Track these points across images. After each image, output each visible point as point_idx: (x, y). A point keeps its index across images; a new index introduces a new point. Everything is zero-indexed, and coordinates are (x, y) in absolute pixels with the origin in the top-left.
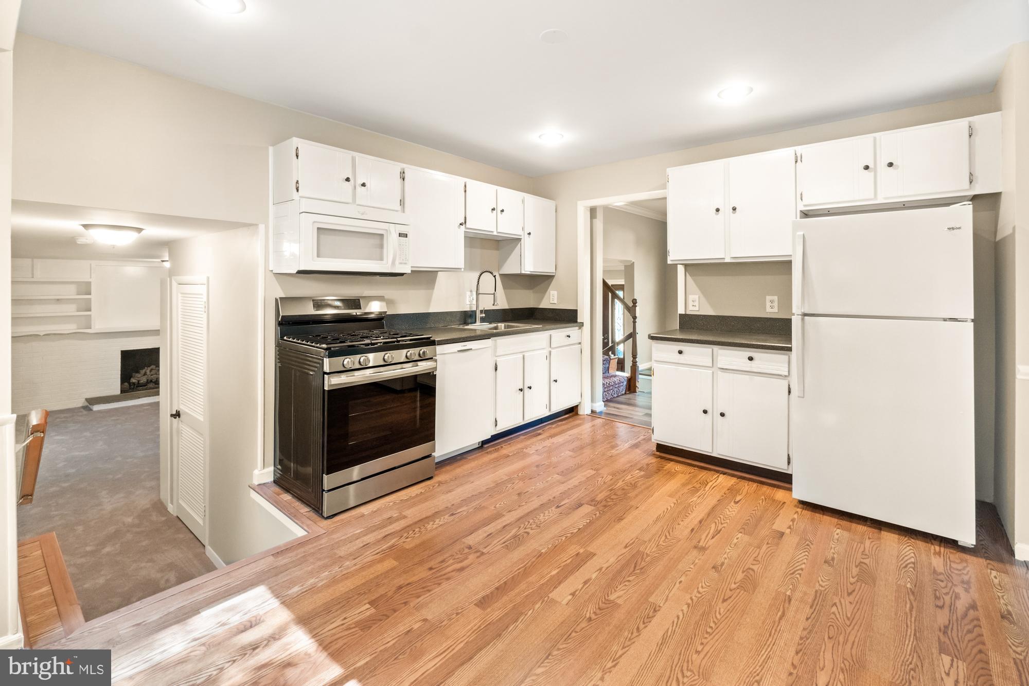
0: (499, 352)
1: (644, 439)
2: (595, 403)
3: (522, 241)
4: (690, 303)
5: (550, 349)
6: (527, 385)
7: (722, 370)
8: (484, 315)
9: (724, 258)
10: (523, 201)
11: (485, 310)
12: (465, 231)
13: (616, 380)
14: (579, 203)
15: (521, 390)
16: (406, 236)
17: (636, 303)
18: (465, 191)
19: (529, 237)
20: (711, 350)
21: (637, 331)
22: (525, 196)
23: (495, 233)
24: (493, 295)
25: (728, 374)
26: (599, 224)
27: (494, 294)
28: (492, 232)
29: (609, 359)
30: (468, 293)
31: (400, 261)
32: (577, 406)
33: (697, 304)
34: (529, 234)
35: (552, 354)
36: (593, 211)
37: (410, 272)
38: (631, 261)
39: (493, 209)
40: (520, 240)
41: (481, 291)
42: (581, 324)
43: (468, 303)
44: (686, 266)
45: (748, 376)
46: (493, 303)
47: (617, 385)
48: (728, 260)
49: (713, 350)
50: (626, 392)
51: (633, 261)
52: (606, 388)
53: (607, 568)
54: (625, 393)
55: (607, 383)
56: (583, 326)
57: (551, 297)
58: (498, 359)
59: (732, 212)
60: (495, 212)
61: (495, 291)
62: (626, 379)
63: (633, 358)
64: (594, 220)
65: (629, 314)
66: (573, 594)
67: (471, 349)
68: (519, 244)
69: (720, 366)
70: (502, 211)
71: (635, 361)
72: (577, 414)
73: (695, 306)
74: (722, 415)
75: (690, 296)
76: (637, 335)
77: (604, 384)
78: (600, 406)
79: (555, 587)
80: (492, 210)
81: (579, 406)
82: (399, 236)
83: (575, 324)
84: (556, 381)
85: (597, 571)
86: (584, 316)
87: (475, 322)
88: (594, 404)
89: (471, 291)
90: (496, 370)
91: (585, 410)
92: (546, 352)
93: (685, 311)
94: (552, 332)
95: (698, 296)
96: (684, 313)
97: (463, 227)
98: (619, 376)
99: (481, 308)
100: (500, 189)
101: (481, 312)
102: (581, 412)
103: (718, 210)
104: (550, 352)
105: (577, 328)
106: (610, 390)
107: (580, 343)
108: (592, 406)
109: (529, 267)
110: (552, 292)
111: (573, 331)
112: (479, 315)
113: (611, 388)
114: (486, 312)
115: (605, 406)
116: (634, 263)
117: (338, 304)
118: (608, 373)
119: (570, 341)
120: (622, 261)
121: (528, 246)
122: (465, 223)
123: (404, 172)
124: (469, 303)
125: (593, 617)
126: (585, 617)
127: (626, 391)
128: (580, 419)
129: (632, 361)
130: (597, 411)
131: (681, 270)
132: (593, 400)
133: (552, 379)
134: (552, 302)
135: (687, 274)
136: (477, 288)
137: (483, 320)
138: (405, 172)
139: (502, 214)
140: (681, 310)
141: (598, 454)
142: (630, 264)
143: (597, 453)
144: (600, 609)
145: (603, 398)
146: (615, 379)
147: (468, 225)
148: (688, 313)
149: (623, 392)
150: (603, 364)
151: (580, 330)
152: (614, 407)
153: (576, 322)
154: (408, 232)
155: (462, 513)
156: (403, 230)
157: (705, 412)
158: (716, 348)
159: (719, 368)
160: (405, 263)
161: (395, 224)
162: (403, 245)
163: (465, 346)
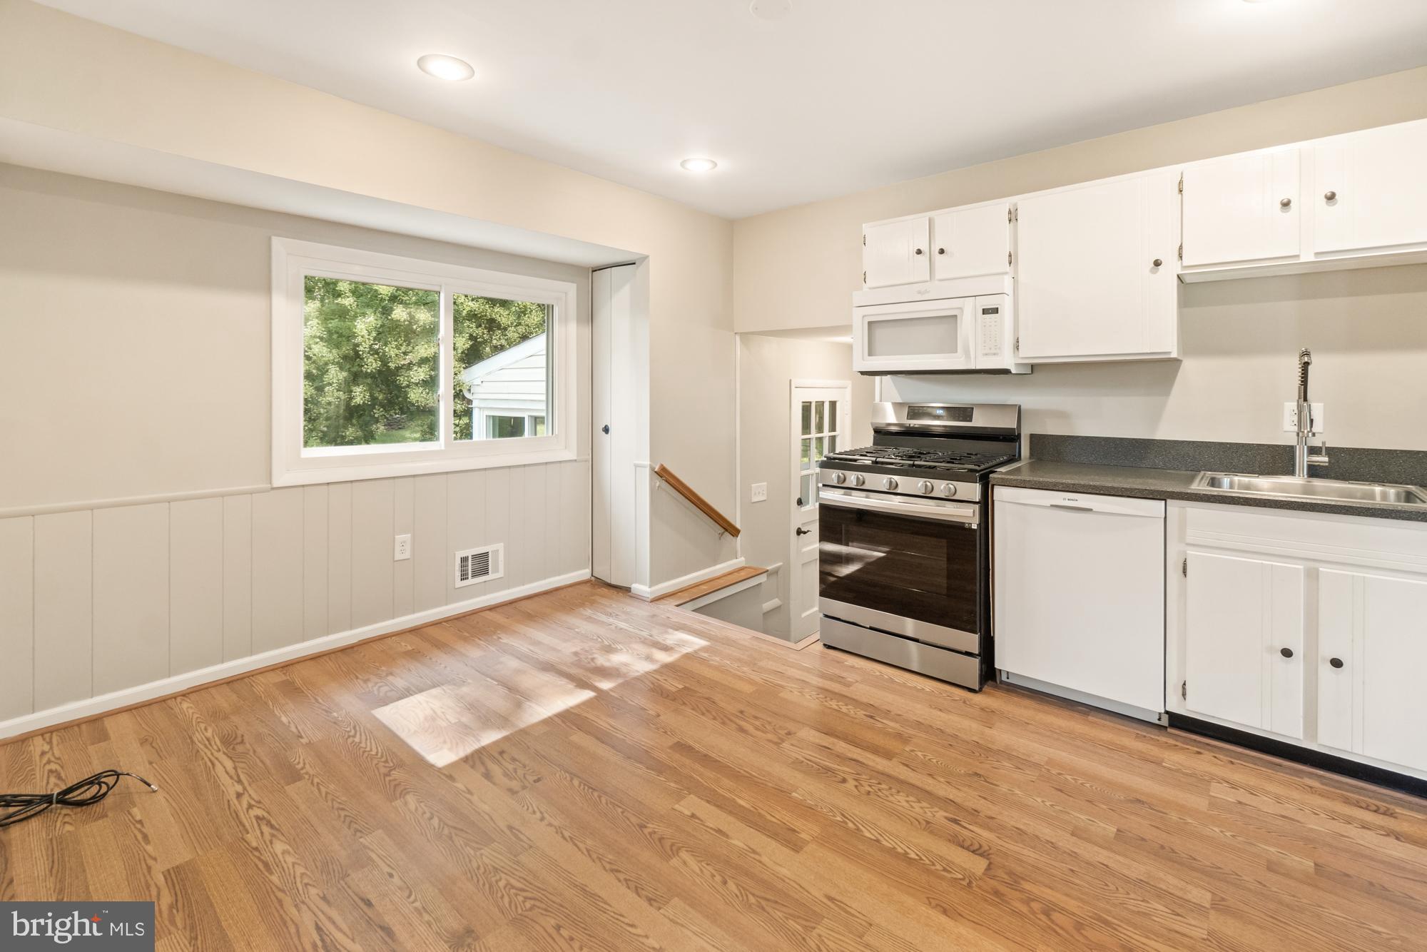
0: (1195, 536)
6: (1328, 652)
8: (1326, 459)
12: (1180, 275)
16: (995, 311)
23: (1307, 258)
30: (1291, 406)
31: (983, 352)
43: (1290, 427)
53: (760, 862)
58: (1193, 552)
66: (693, 816)
67: (1091, 510)
79: (708, 802)
82: (983, 314)
85: (750, 848)
112: (1303, 460)
117: (940, 412)
123: (1016, 210)
125: (646, 831)
126: (648, 823)
138: (1018, 208)
144: (661, 839)
154: (999, 305)
155: (877, 723)
156: (990, 303)
160: (994, 354)
161: (975, 296)
162: (990, 326)
163: (1073, 500)
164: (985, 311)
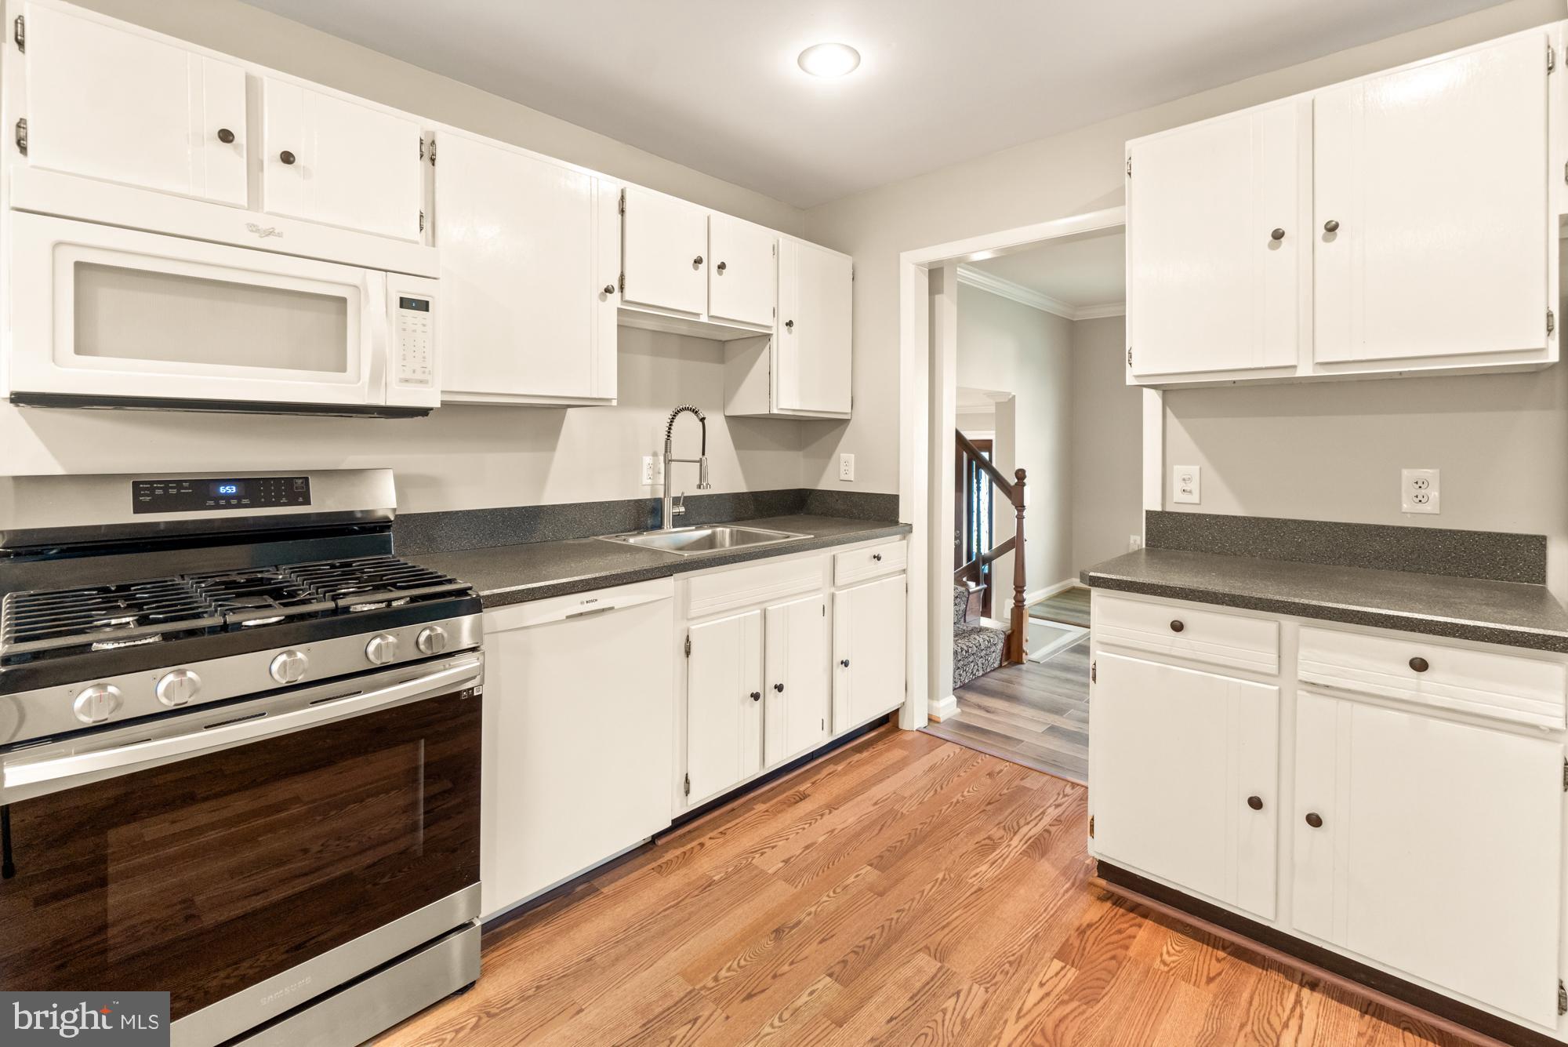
0: (695, 609)
1: (1058, 821)
2: (938, 700)
3: (774, 339)
4: (1176, 486)
5: (833, 590)
6: (772, 681)
7: (1310, 688)
8: (682, 509)
9: (1294, 367)
10: (775, 250)
11: (685, 497)
12: (619, 310)
13: (981, 640)
14: (903, 255)
15: (756, 696)
16: (423, 306)
17: (1024, 477)
18: (622, 211)
19: (790, 332)
20: (1273, 626)
21: (1025, 537)
22: (781, 240)
23: (704, 319)
24: (699, 464)
25: (1333, 701)
26: (947, 303)
27: (700, 461)
28: (698, 315)
29: (966, 594)
30: (648, 460)
31: (403, 376)
32: (898, 710)
33: (1194, 486)
34: (790, 324)
35: (838, 601)
36: (935, 275)
37: (439, 406)
38: (1010, 394)
39: (698, 261)
40: (768, 337)
41: (674, 455)
42: (907, 528)
43: (647, 481)
44: (1168, 392)
45: (1405, 716)
46: (698, 483)
47: (984, 652)
48: (1305, 370)
49: (1280, 624)
50: (1001, 663)
51: (1013, 394)
52: (961, 659)
54: (1000, 666)
55: (962, 649)
56: (911, 531)
57: (843, 468)
58: (694, 627)
59: (1324, 235)
60: (703, 267)
61: (703, 454)
62: (1002, 636)
63: (1017, 592)
64: (937, 297)
65: (1009, 502)
67: (612, 608)
68: (768, 346)
69: (1303, 675)
70: (722, 266)
71: (1020, 599)
72: (896, 728)
73: (1190, 492)
74: (1314, 821)
75: (1175, 467)
76: (1025, 543)
77: (956, 653)
78: (947, 707)
80: (695, 262)
81: (900, 712)
82: (401, 306)
83: (894, 529)
84: (846, 664)
86: (911, 510)
87: (660, 526)
88: (935, 704)
89: (655, 454)
90: (688, 653)
91: (914, 721)
92: (822, 598)
93: (1163, 505)
94: (836, 550)
95: (1198, 467)
96: (1159, 508)
97: (615, 299)
98: (987, 629)
99: (675, 492)
100: (720, 219)
101: (676, 501)
102: (905, 723)
103: (1278, 235)
104: (833, 596)
105: (898, 537)
106: (969, 663)
107: (904, 571)
108: (930, 707)
109: (788, 400)
110: (844, 456)
111: (888, 545)
112: (669, 510)
113: (971, 659)
114: (688, 501)
115: (960, 701)
116: (1014, 396)
118: (965, 621)
119: (881, 567)
120: (990, 394)
121: (784, 347)
122: (622, 288)
123: (433, 143)
124: (650, 481)
127: (1001, 661)
128: (904, 745)
129: (1015, 598)
130: (942, 720)
131: (1152, 401)
132: (932, 693)
133: (838, 659)
134: (843, 477)
135: (1169, 411)
136: (666, 447)
137: (679, 521)
138: (436, 142)
139: (720, 274)
140: (1152, 501)
141: (944, 879)
142: (1007, 400)
143: (940, 876)
145: (955, 682)
146: (979, 639)
147: (629, 295)
148: (1170, 508)
149: (996, 665)
150: (956, 605)
151: (905, 542)
152: (980, 707)
153: (896, 523)
154: (431, 297)
156: (415, 289)
157: (1256, 803)
158: (1290, 622)
159: (1300, 681)
160: (421, 382)
161: (386, 271)
162: (414, 331)
163: (592, 601)
164: (405, 303)
